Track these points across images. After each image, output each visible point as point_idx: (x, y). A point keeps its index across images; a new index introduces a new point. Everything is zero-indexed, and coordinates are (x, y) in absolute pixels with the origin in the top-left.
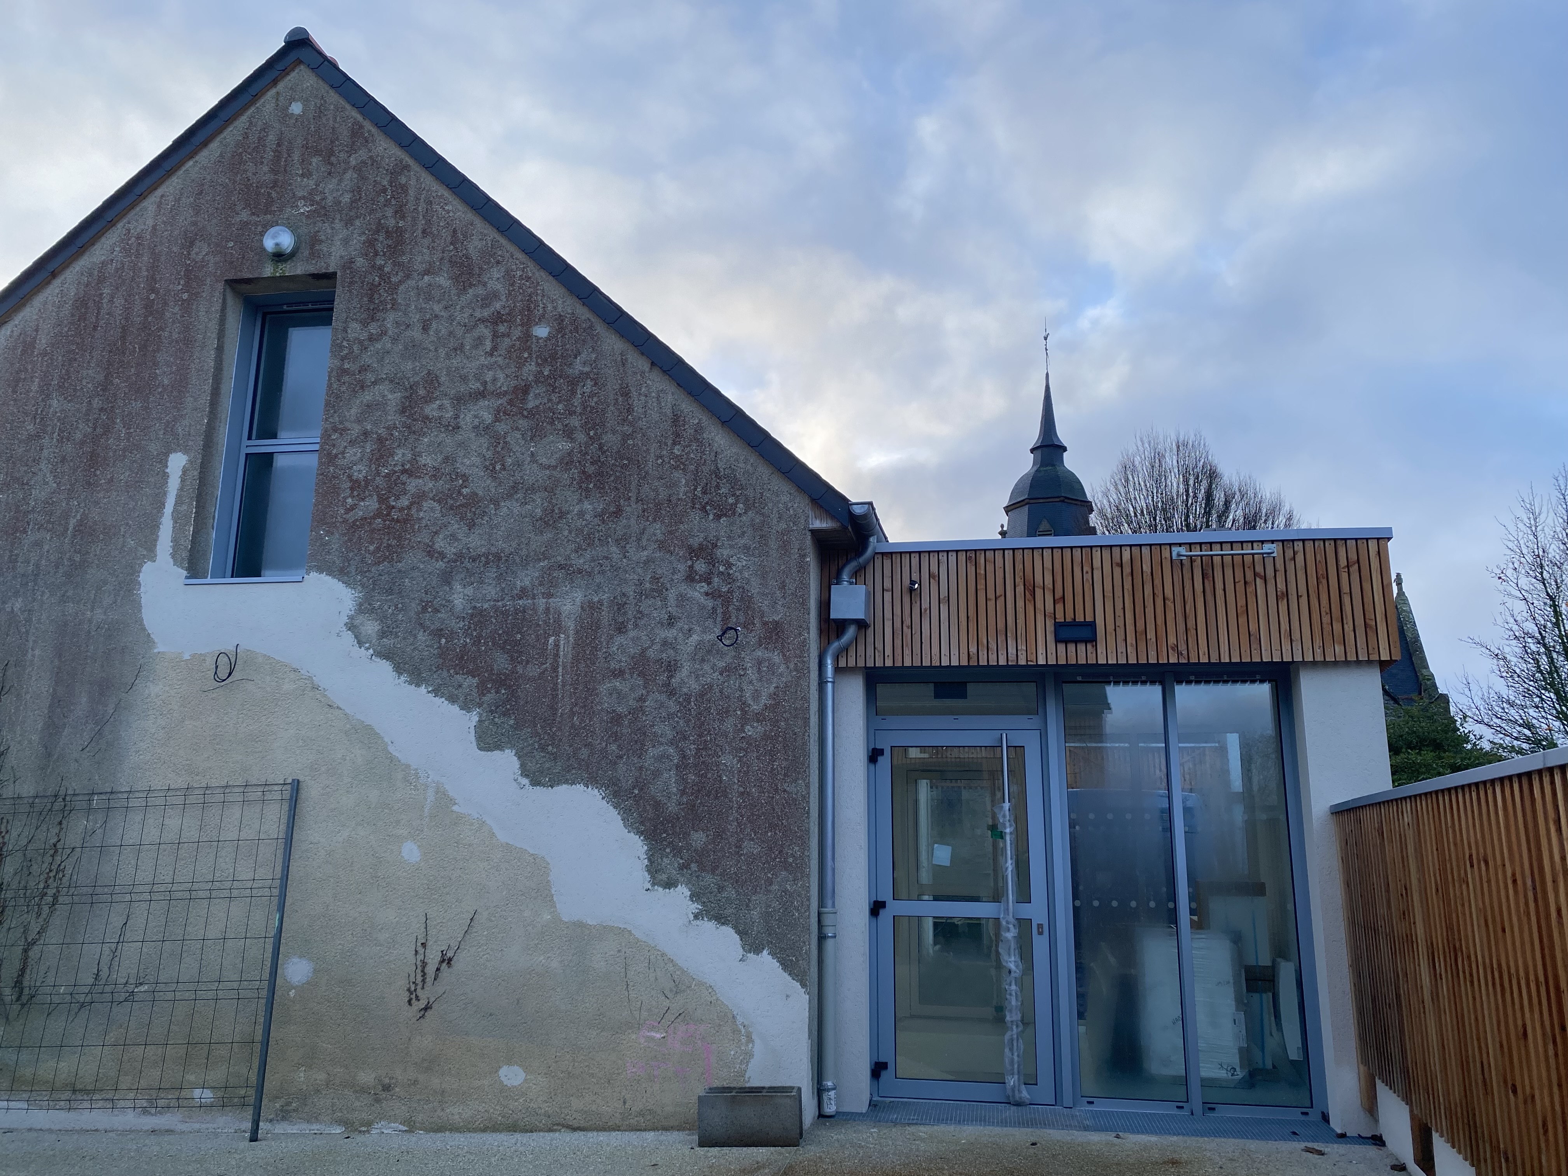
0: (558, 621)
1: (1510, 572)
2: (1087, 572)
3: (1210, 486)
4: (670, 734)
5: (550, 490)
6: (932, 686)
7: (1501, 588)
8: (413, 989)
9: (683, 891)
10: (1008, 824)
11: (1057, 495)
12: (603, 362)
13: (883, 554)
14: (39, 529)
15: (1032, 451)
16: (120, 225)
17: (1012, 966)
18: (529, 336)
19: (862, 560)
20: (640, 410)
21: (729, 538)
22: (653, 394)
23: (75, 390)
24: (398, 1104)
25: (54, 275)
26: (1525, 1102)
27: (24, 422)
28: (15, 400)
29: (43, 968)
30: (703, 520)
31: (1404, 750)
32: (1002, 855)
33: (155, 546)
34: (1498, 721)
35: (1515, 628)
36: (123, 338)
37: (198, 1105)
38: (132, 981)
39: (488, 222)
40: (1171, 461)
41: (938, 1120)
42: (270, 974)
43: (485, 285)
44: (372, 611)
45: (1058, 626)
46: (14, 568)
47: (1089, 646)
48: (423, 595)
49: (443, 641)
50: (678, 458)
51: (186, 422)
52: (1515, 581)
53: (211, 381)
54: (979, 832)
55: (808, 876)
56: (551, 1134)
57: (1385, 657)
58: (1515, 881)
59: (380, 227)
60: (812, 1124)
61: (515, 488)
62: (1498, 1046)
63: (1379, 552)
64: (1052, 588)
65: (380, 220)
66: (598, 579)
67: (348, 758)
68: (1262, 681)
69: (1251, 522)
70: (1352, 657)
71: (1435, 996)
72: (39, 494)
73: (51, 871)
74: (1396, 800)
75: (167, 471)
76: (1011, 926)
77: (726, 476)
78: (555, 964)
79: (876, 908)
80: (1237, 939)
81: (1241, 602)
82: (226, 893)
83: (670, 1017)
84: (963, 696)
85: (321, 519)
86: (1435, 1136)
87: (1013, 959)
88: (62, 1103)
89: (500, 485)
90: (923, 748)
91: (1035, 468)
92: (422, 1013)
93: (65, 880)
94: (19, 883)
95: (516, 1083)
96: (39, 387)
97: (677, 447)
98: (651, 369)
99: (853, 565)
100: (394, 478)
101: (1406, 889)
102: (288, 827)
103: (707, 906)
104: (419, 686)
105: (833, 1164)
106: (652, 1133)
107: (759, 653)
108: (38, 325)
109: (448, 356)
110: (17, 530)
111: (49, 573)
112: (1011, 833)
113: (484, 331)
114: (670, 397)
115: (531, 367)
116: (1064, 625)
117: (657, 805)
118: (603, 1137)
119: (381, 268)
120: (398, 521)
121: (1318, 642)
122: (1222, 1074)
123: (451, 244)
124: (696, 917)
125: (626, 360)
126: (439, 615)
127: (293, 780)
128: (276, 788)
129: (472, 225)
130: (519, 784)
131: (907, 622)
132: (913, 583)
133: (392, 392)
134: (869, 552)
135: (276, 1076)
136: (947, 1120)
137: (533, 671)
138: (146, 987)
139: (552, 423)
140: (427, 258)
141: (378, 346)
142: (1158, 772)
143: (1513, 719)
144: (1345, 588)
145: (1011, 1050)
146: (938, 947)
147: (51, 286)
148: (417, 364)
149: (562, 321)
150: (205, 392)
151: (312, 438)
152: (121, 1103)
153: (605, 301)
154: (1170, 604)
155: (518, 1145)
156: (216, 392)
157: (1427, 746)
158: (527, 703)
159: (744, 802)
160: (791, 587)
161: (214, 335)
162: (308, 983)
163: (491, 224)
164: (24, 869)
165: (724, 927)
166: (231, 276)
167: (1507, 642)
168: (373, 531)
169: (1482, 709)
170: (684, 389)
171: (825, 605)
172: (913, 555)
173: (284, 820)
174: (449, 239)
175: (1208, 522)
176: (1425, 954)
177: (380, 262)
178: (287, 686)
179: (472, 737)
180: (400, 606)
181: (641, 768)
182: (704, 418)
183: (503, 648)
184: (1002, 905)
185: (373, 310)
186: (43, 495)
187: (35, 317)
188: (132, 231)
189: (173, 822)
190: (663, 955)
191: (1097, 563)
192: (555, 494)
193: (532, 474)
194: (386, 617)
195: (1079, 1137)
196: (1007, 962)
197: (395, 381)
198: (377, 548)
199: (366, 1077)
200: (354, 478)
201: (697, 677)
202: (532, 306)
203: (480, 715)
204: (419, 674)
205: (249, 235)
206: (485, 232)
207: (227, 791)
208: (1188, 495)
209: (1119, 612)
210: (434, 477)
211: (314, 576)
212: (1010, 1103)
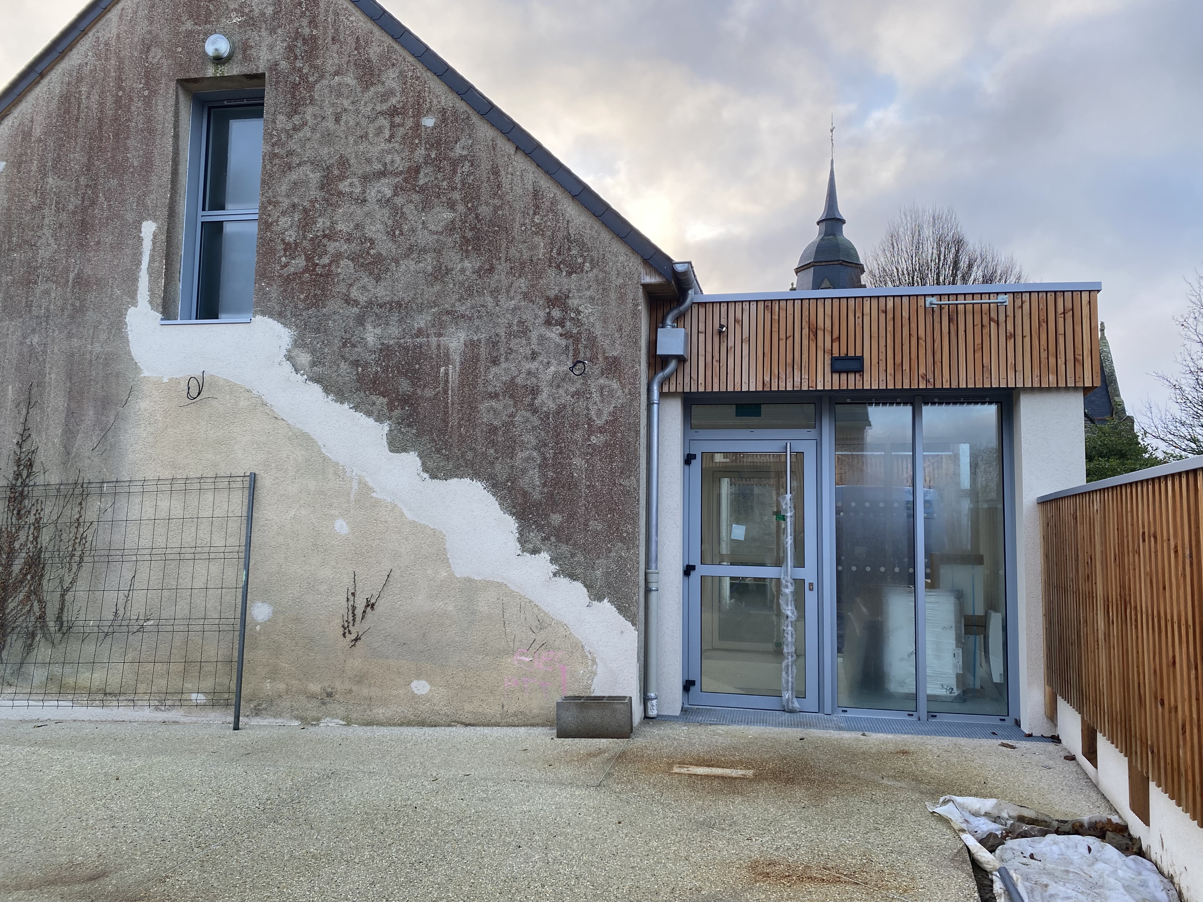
0: (447, 355)
1: (1191, 321)
2: (859, 318)
3: (957, 252)
4: (534, 442)
5: (439, 252)
6: (734, 407)
7: (1183, 333)
8: (346, 625)
9: (544, 556)
10: (789, 510)
11: (837, 259)
12: (478, 147)
13: (699, 304)
14: (46, 281)
15: (818, 223)
16: (90, 34)
17: (789, 613)
18: (419, 126)
19: (682, 308)
20: (507, 186)
21: (578, 290)
22: (518, 173)
23: (65, 170)
24: (338, 706)
25: (42, 76)
26: (1170, 712)
27: (28, 196)
28: (20, 178)
29: (76, 608)
30: (558, 276)
31: (1096, 458)
32: (784, 534)
33: (136, 294)
34: (1171, 437)
35: (1191, 364)
36: (100, 127)
37: (195, 704)
38: (141, 618)
39: (385, 31)
40: (928, 232)
41: (732, 721)
42: (242, 615)
43: (383, 83)
44: (304, 346)
45: (834, 360)
46: (30, 311)
47: (857, 375)
48: (343, 333)
49: (360, 369)
50: (538, 225)
51: (152, 196)
52: (1195, 328)
53: (170, 163)
54: (766, 518)
55: (638, 546)
56: (450, 728)
57: (1088, 384)
58: (1176, 552)
59: (297, 35)
60: (640, 723)
61: (410, 249)
62: (1152, 671)
63: (1090, 302)
64: (830, 330)
65: (297, 29)
66: (477, 322)
67: (291, 457)
68: (990, 403)
69: (988, 279)
70: (1062, 384)
71: (1107, 636)
72: (44, 253)
73: (76, 538)
74: (1089, 492)
75: (141, 235)
76: (789, 584)
77: (575, 241)
78: (450, 608)
79: (688, 570)
80: (959, 596)
81: (978, 341)
82: (206, 556)
83: (536, 646)
84: (759, 414)
85: (263, 274)
86: (1099, 736)
87: (790, 608)
88: (97, 702)
89: (399, 247)
90: (726, 454)
91: (820, 237)
92: (354, 642)
93: (87, 545)
94: (54, 547)
95: (423, 693)
96: (38, 168)
97: (537, 216)
98: (516, 152)
99: (675, 312)
100: (317, 241)
101: (1091, 558)
102: (249, 508)
103: (562, 567)
104: (343, 403)
105: (655, 750)
106: (523, 728)
107: (602, 381)
108: (32, 117)
109: (356, 143)
110: (30, 282)
111: (57, 315)
112: (791, 516)
113: (383, 122)
114: (531, 175)
115: (421, 152)
116: (839, 359)
117: (525, 494)
118: (487, 730)
119: (300, 70)
120: (321, 275)
121: (1036, 372)
122: (943, 692)
123: (356, 49)
124: (555, 575)
125: (496, 145)
126: (356, 349)
127: (251, 473)
128: (238, 479)
129: (371, 33)
130: (421, 477)
131: (716, 357)
132: (721, 326)
133: (313, 171)
134: (688, 302)
135: (250, 685)
136: (738, 722)
137: (429, 393)
138: (152, 622)
139: (438, 197)
140: (337, 62)
141: (301, 134)
142: (905, 474)
143: (1183, 435)
144: (1061, 330)
145: (787, 673)
146: (733, 600)
147: (40, 86)
148: (332, 149)
149: (445, 113)
150: (166, 172)
151: (252, 209)
152: (140, 703)
153: (479, 96)
154: (922, 342)
155: (426, 735)
156: (175, 173)
157: (1115, 455)
158: (425, 417)
159: (590, 492)
160: (627, 329)
161: (171, 125)
162: (269, 621)
163: (387, 32)
164: (57, 537)
165: (575, 582)
166: (181, 76)
167: (1184, 376)
168: (302, 283)
169: (1160, 427)
170: (542, 169)
171: (652, 344)
172: (722, 305)
173: (246, 503)
174: (354, 45)
175: (954, 280)
176: (1102, 605)
177: (299, 64)
178: (243, 403)
179: (385, 442)
180: (326, 342)
181: (512, 466)
182: (558, 192)
183: (406, 375)
184: (783, 569)
185: (295, 105)
186: (47, 255)
187: (30, 111)
188: (101, 39)
189: (164, 504)
190: (530, 602)
191: (867, 310)
192: (442, 255)
193: (423, 238)
194: (315, 350)
195: (835, 734)
196: (785, 610)
197: (315, 163)
198: (306, 296)
199: (315, 687)
200: (287, 241)
201: (554, 399)
202: (421, 100)
203: (390, 426)
204: (343, 395)
205: (193, 42)
206: (383, 39)
207: (202, 481)
208: (939, 260)
209: (883, 349)
210: (348, 241)
211: (259, 319)
212: (784, 711)
